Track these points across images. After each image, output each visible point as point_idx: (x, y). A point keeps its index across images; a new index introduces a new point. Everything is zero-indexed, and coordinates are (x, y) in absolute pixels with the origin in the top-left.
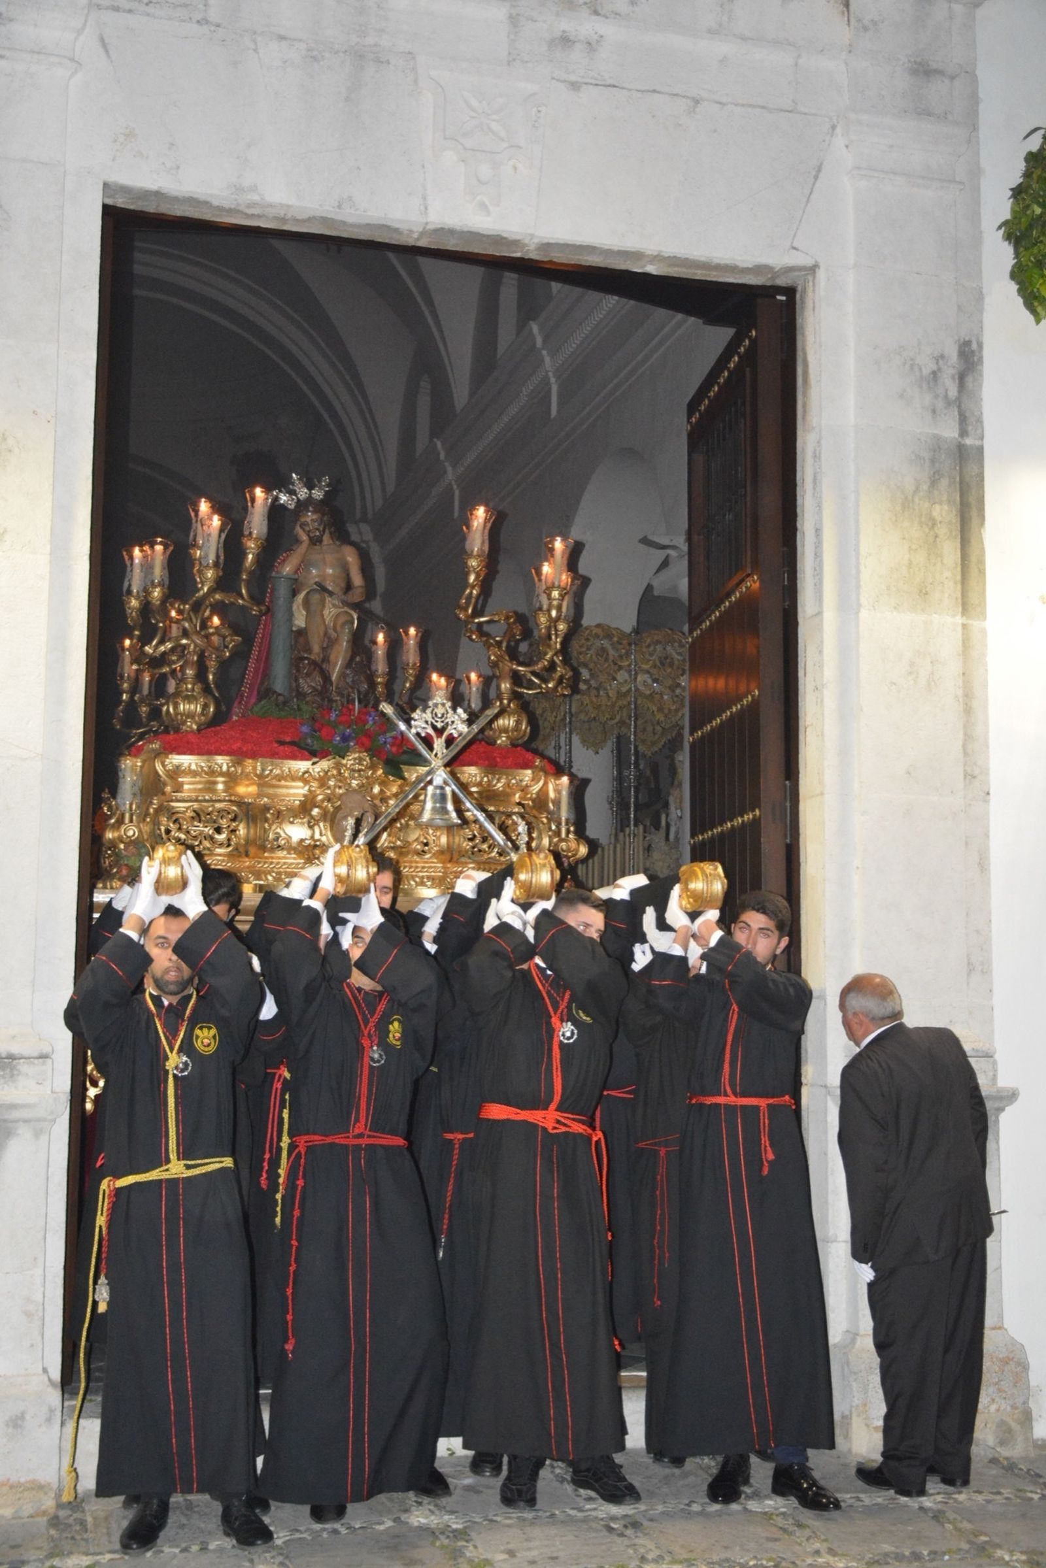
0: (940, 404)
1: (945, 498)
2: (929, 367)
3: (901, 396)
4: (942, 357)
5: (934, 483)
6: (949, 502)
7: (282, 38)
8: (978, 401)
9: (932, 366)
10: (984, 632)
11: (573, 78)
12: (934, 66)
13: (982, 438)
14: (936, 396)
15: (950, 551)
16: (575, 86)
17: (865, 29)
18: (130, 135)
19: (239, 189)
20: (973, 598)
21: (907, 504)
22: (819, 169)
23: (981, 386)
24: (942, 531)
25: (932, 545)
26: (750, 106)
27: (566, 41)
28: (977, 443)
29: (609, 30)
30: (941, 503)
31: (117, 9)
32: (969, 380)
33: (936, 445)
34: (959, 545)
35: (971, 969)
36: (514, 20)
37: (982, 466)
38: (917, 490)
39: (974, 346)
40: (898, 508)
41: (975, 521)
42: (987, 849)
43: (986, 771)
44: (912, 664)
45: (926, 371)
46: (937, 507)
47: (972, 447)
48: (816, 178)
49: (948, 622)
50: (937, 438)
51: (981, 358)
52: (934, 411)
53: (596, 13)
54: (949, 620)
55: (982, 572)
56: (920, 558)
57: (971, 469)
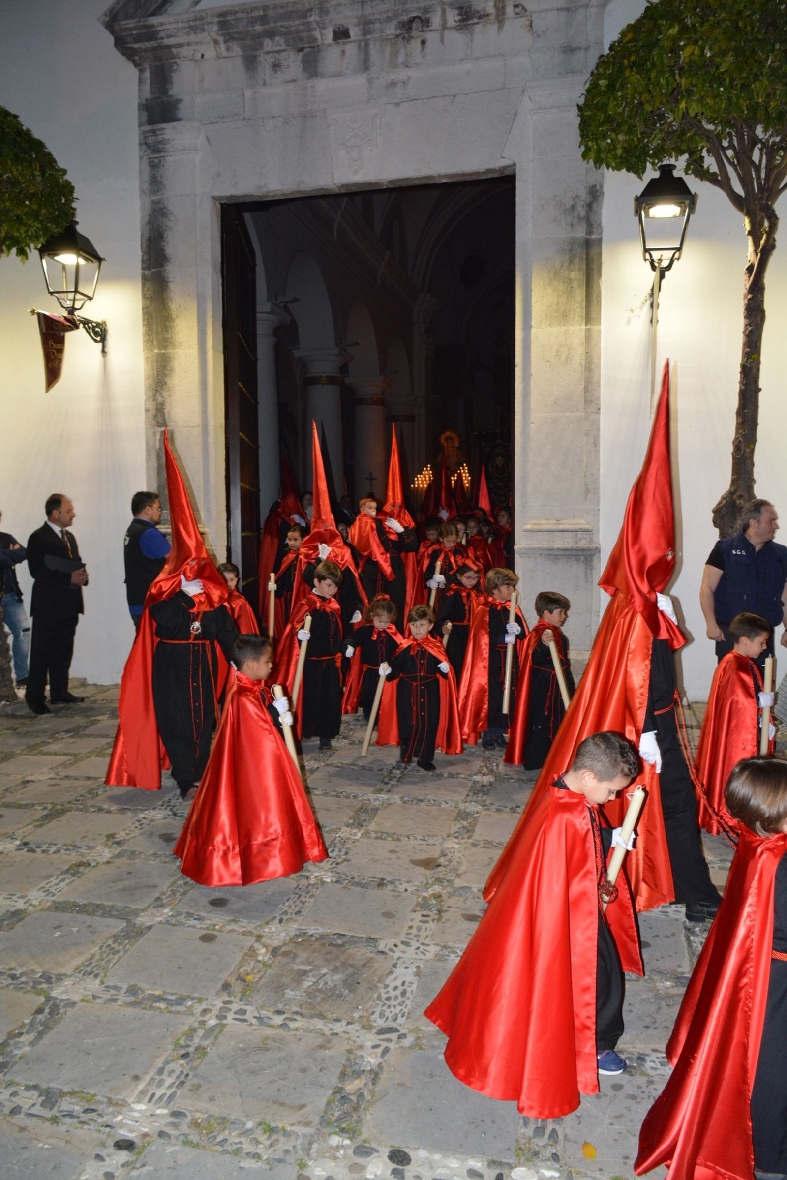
0: (576, 221)
1: (577, 268)
2: (569, 203)
3: (555, 221)
4: (577, 196)
5: (571, 261)
6: (579, 269)
7: (274, 117)
8: (599, 215)
9: (571, 202)
10: (599, 331)
11: (396, 101)
12: (574, 45)
13: (601, 234)
14: (574, 217)
15: (580, 294)
16: (398, 104)
17: (539, 36)
18: (219, 175)
19: (260, 187)
20: (594, 315)
21: (556, 274)
22: (516, 114)
23: (601, 207)
24: (575, 284)
25: (570, 293)
26: (482, 91)
27: (393, 84)
28: (598, 237)
29: (413, 73)
30: (574, 270)
31: (212, 123)
32: (595, 205)
33: (573, 242)
34: (584, 289)
35: (587, 492)
36: (370, 81)
37: (601, 248)
38: (562, 266)
39: (598, 187)
40: (552, 276)
41: (596, 276)
42: (599, 436)
43: (598, 399)
44: (558, 351)
45: (568, 206)
46: (573, 273)
47: (595, 239)
48: (514, 119)
49: (578, 329)
50: (573, 239)
51: (602, 194)
52: (572, 225)
53: (407, 67)
54: (578, 327)
55: (599, 302)
56: (563, 299)
57: (594, 251)
